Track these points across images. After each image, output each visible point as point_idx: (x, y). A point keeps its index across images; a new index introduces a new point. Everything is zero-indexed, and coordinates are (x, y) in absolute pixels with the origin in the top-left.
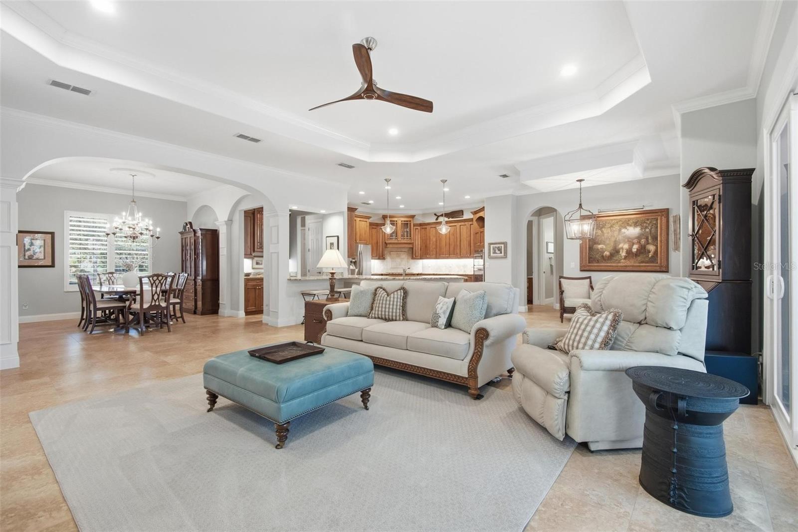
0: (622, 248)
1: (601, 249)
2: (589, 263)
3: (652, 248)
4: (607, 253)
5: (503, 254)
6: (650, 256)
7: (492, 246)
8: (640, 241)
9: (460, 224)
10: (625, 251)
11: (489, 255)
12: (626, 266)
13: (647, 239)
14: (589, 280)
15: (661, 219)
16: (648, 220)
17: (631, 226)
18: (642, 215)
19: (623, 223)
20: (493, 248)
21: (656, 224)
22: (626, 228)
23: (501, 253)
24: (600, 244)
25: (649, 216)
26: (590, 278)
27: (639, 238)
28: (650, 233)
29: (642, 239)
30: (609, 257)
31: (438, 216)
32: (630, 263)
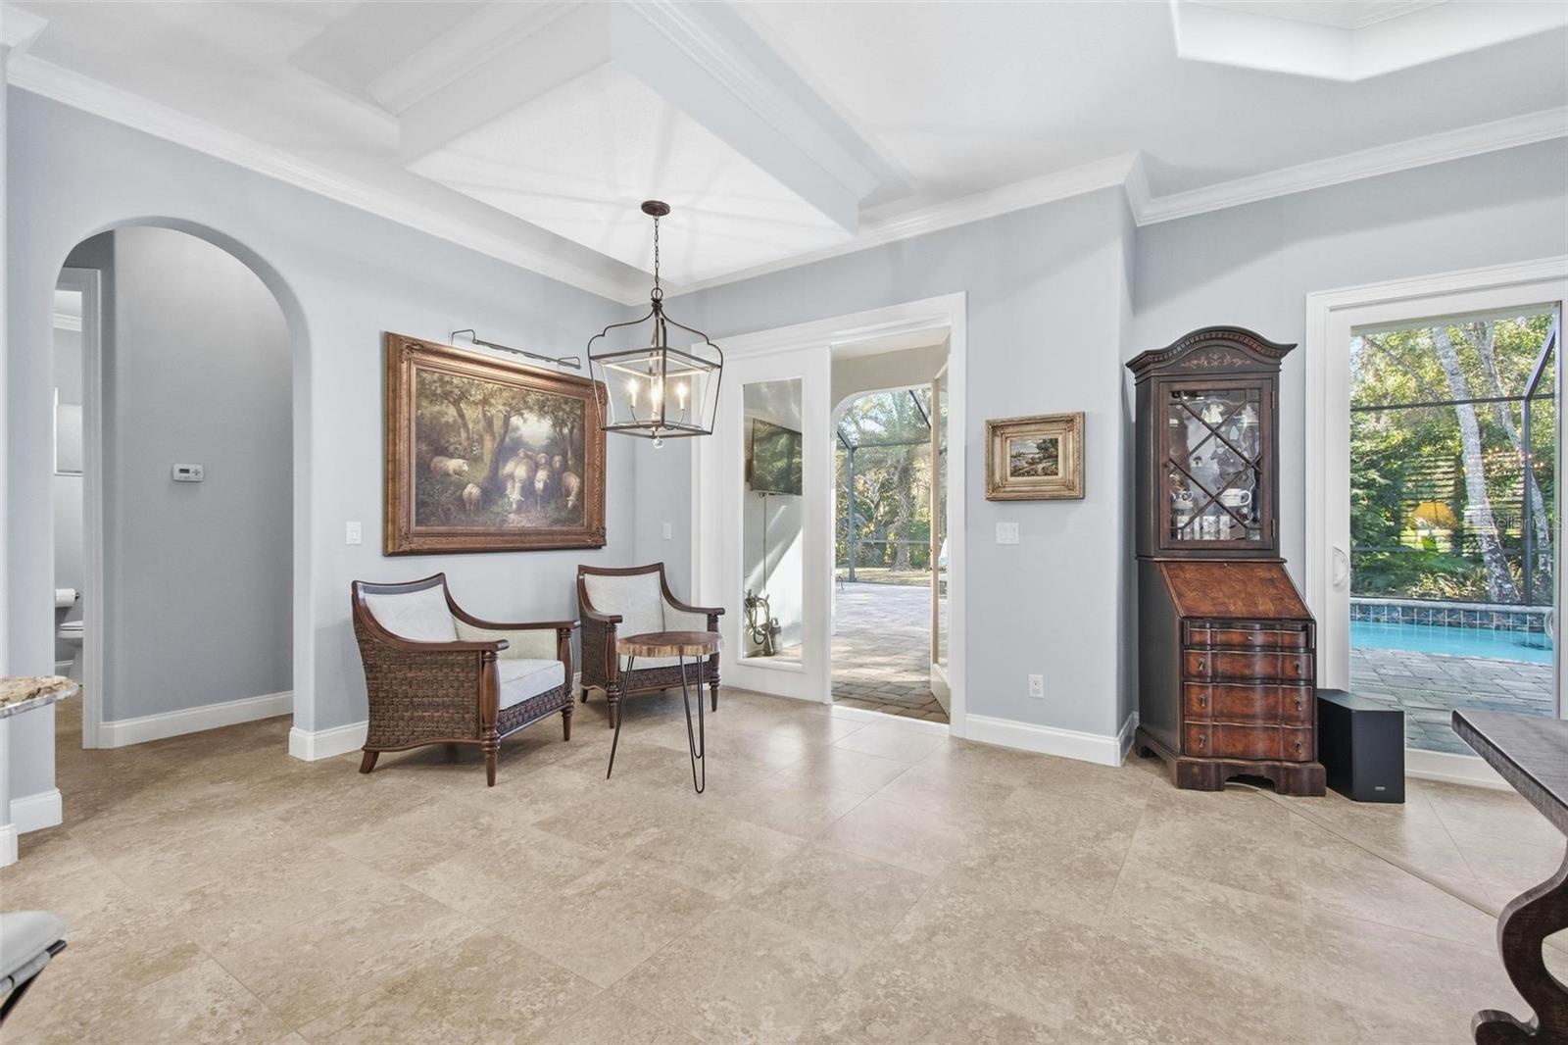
0: (511, 476)
1: (456, 473)
2: (421, 523)
3: (573, 481)
4: (472, 490)
6: (570, 504)
8: (552, 458)
10: (518, 485)
12: (522, 535)
13: (564, 456)
14: (440, 587)
15: (592, 406)
16: (566, 401)
17: (531, 410)
18: (558, 385)
19: (513, 398)
21: (581, 418)
22: (522, 415)
24: (451, 456)
25: (568, 393)
26: (439, 578)
27: (549, 450)
28: (571, 442)
29: (554, 455)
30: (477, 504)
32: (532, 520)
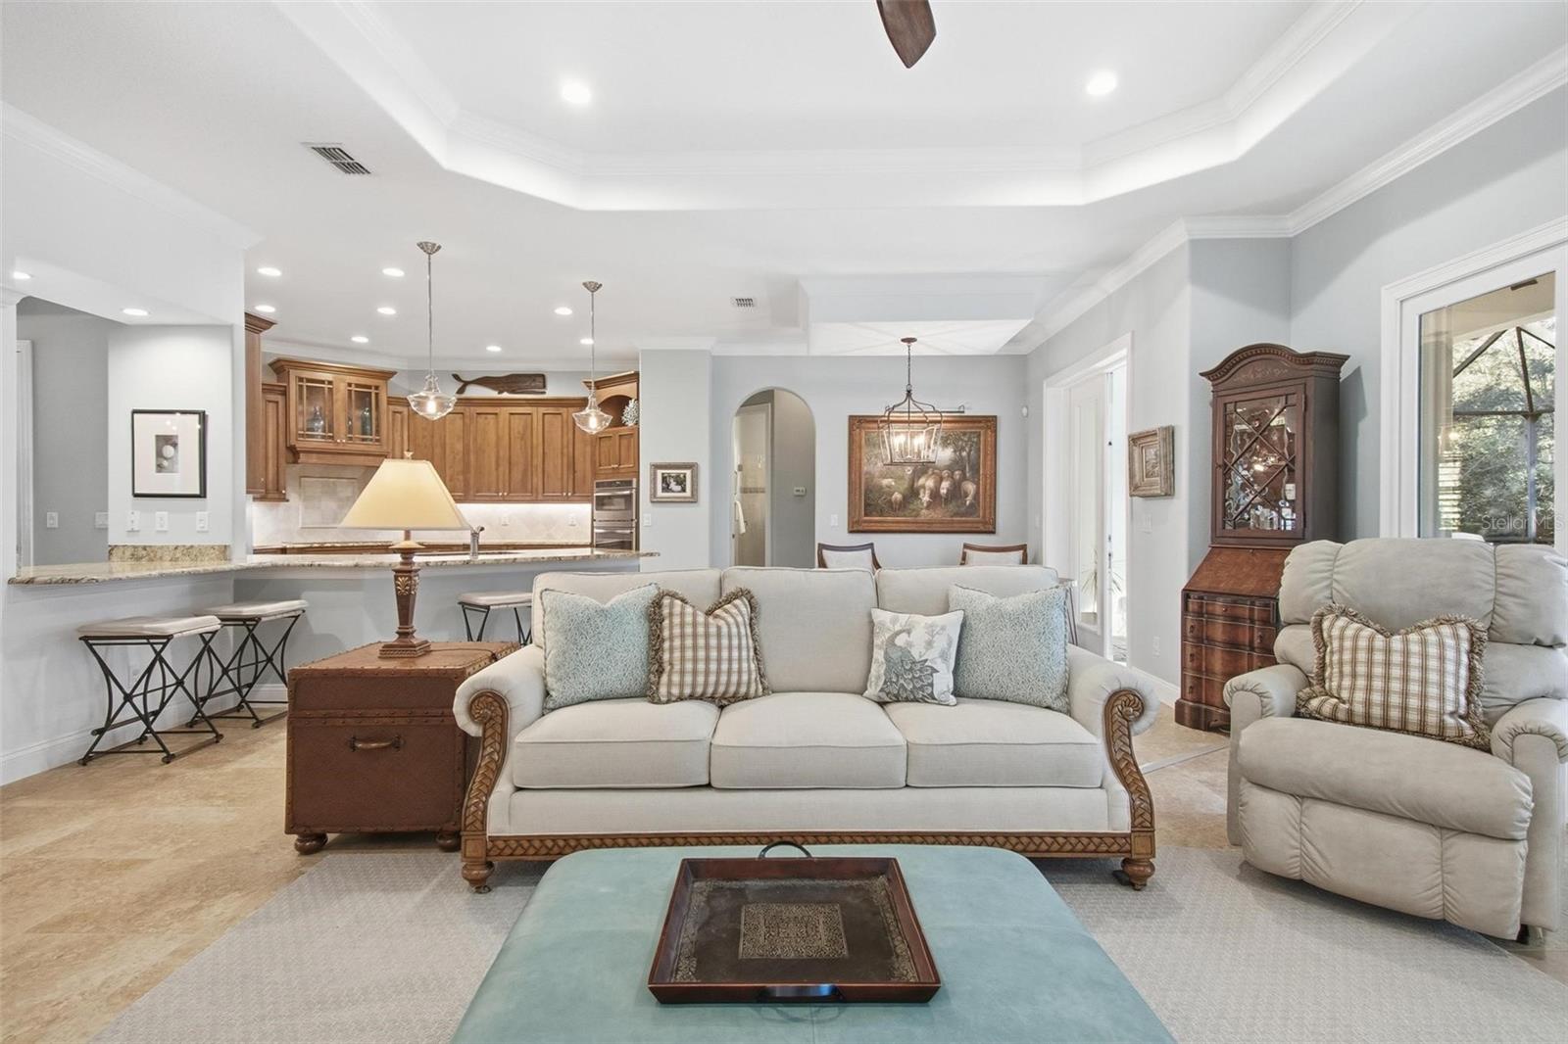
0: (923, 487)
1: (887, 486)
2: (866, 515)
3: (970, 487)
4: (897, 496)
5: (688, 493)
6: (968, 503)
7: (659, 472)
8: (953, 473)
9: (543, 410)
10: (928, 492)
11: (654, 494)
12: (930, 523)
13: (963, 471)
14: (870, 551)
15: (986, 433)
16: (965, 434)
17: (940, 443)
18: (957, 425)
20: (664, 479)
21: (978, 443)
23: (684, 490)
24: (885, 477)
25: (966, 428)
26: (871, 546)
27: (951, 468)
28: (969, 460)
29: (955, 470)
30: (900, 503)
31: (466, 384)
32: (937, 514)
